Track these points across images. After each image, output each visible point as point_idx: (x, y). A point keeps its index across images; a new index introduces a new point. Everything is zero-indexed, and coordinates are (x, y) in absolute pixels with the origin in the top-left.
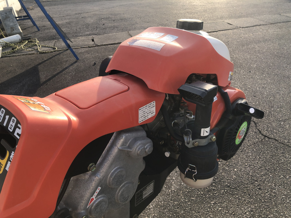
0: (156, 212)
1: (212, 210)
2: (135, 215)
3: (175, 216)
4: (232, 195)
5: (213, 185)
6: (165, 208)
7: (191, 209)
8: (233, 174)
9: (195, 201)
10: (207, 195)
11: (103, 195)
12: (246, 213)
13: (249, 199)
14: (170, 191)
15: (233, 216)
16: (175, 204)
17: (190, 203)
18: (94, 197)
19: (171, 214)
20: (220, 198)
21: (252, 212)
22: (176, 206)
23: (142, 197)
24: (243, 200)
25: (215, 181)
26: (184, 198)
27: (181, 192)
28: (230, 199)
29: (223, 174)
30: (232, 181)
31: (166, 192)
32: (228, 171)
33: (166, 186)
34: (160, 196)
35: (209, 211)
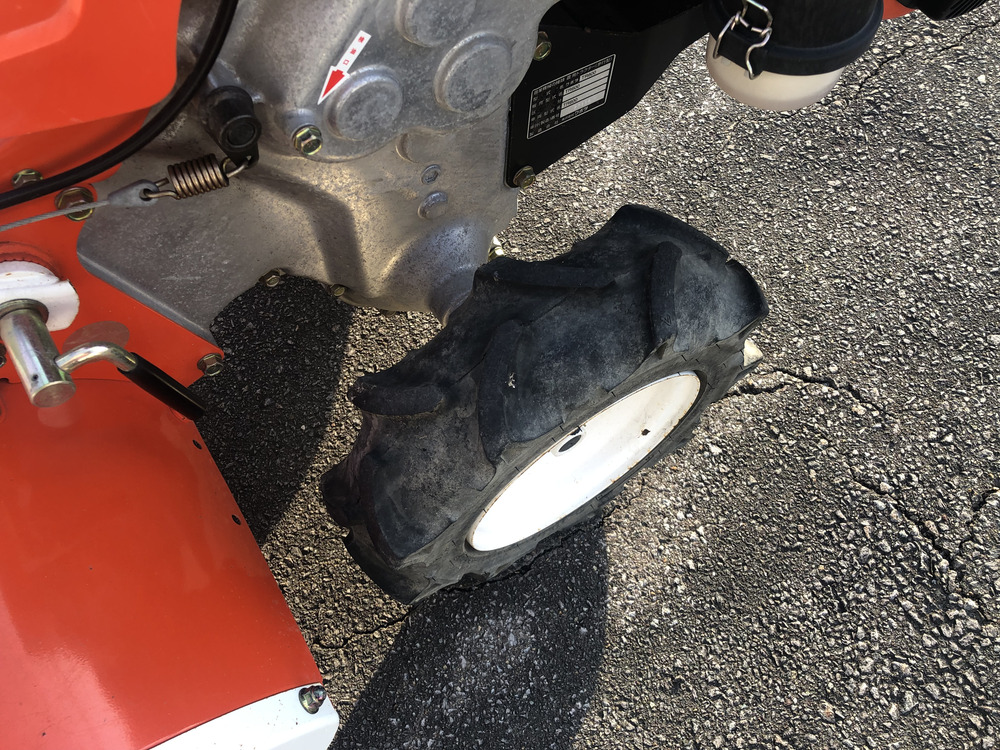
0: (620, 178)
1: (820, 207)
2: (527, 169)
3: (683, 203)
4: (920, 170)
5: (862, 123)
6: (657, 172)
7: (747, 189)
8: (964, 91)
9: (773, 167)
10: (823, 154)
11: (382, 67)
12: (943, 237)
13: (979, 196)
14: (692, 114)
15: (888, 240)
16: (697, 163)
17: (750, 170)
18: (343, 66)
19: (670, 194)
20: (868, 172)
21: (967, 238)
22: (698, 169)
23: (559, 112)
24: (954, 195)
25: (878, 108)
26: (736, 150)
27: (732, 127)
28: (908, 182)
29: (922, 86)
30: (946, 121)
31: (674, 116)
32: (949, 80)
33: (681, 96)
34: (652, 127)
35: (808, 210)
